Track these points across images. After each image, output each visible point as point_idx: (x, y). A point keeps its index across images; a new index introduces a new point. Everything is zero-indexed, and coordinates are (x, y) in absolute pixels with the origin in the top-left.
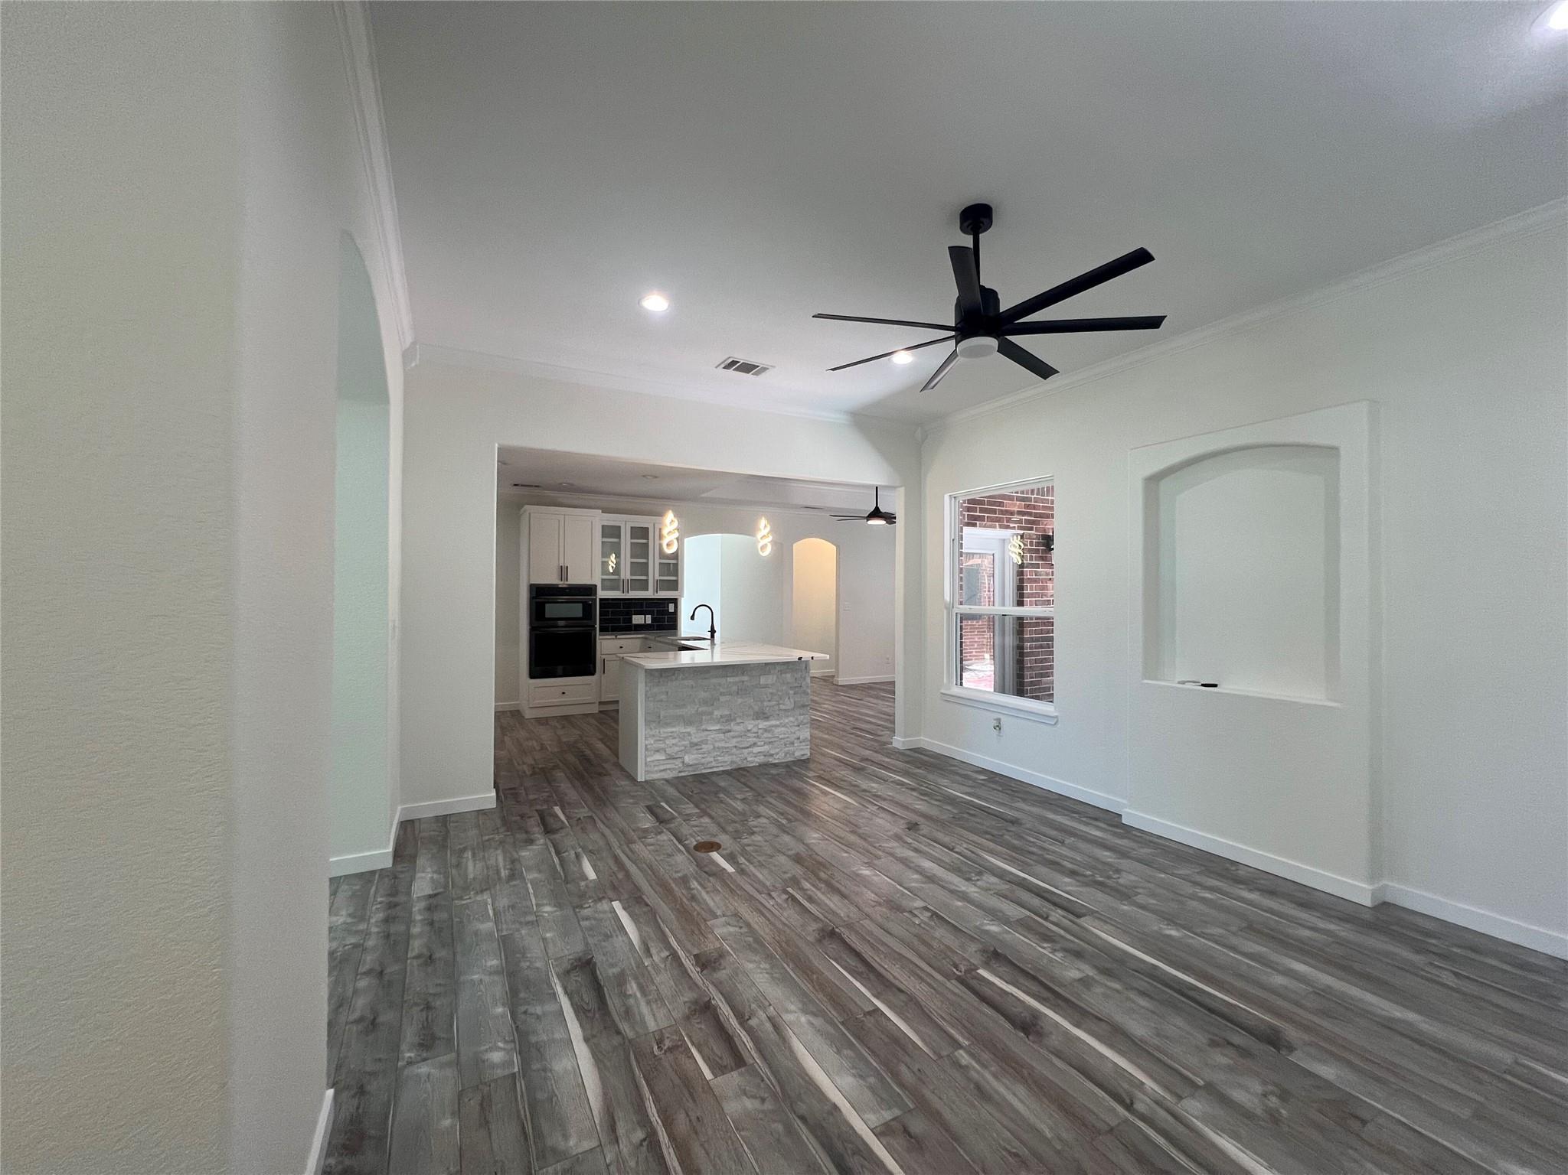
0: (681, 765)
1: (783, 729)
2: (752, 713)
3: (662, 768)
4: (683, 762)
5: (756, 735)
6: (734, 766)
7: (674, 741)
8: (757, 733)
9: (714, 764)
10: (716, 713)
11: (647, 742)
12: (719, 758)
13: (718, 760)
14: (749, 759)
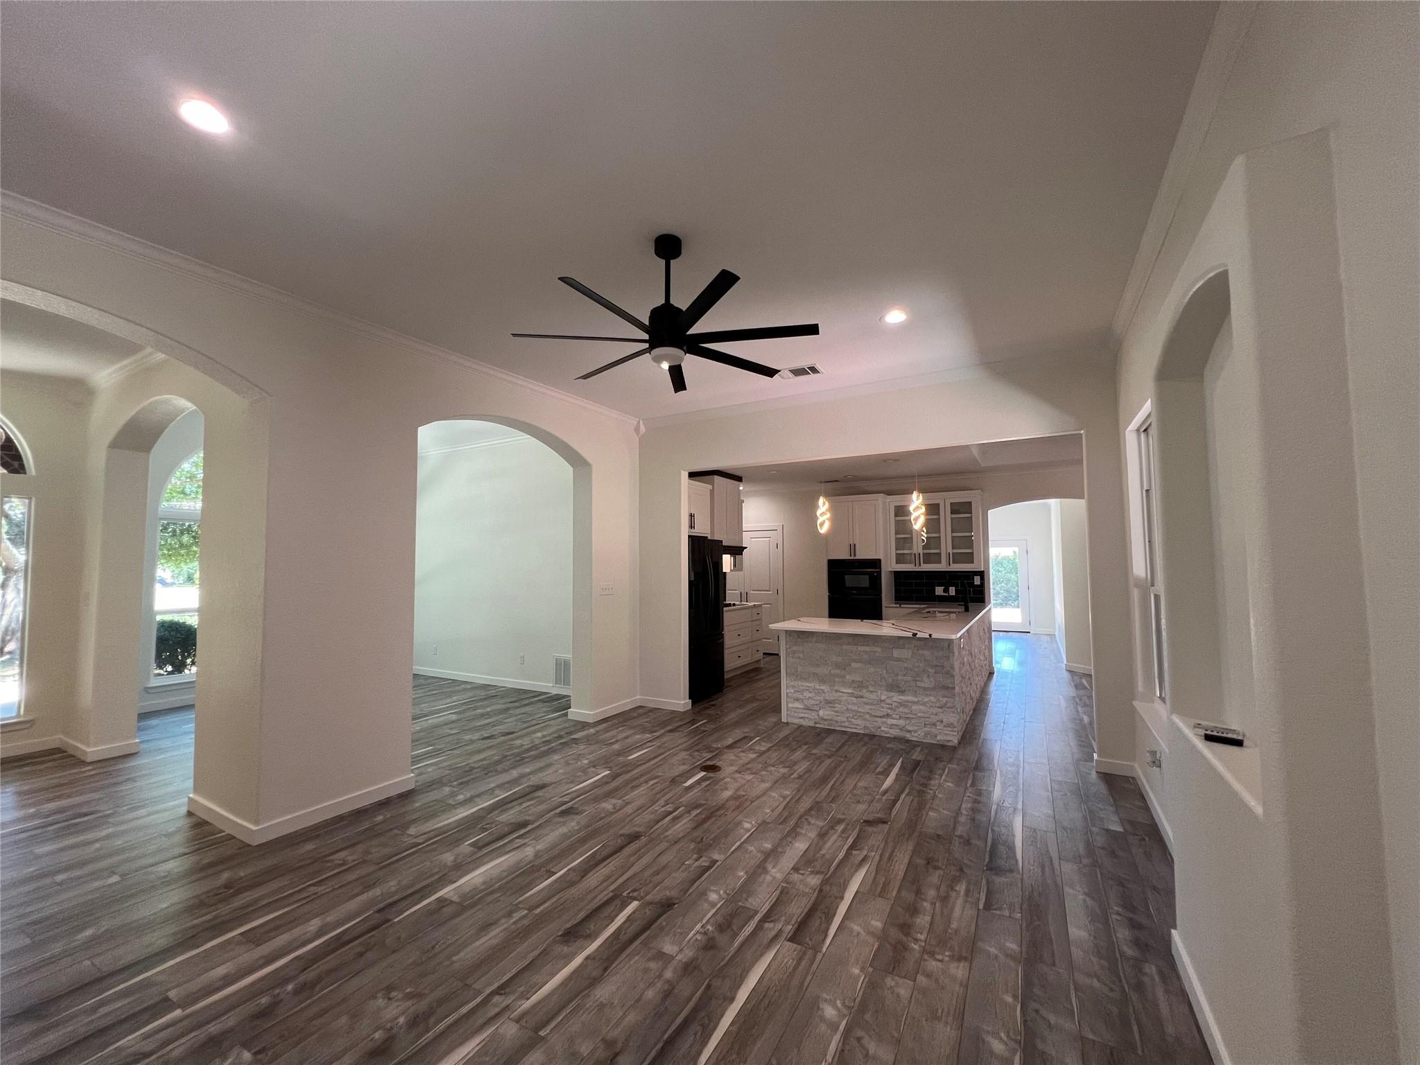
0: (817, 717)
1: (922, 707)
2: (885, 684)
3: (802, 715)
4: (818, 715)
5: (890, 706)
6: (867, 732)
7: (810, 695)
8: (892, 705)
9: (847, 724)
10: (848, 677)
11: (788, 691)
12: (853, 720)
13: (851, 722)
14: (882, 728)
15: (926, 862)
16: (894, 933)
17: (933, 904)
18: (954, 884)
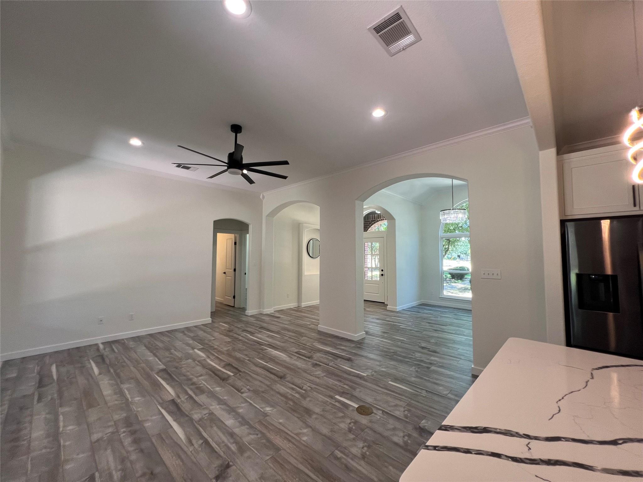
15: (154, 472)
16: (136, 427)
17: (128, 452)
18: (123, 474)
